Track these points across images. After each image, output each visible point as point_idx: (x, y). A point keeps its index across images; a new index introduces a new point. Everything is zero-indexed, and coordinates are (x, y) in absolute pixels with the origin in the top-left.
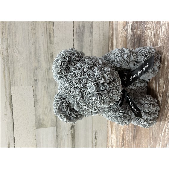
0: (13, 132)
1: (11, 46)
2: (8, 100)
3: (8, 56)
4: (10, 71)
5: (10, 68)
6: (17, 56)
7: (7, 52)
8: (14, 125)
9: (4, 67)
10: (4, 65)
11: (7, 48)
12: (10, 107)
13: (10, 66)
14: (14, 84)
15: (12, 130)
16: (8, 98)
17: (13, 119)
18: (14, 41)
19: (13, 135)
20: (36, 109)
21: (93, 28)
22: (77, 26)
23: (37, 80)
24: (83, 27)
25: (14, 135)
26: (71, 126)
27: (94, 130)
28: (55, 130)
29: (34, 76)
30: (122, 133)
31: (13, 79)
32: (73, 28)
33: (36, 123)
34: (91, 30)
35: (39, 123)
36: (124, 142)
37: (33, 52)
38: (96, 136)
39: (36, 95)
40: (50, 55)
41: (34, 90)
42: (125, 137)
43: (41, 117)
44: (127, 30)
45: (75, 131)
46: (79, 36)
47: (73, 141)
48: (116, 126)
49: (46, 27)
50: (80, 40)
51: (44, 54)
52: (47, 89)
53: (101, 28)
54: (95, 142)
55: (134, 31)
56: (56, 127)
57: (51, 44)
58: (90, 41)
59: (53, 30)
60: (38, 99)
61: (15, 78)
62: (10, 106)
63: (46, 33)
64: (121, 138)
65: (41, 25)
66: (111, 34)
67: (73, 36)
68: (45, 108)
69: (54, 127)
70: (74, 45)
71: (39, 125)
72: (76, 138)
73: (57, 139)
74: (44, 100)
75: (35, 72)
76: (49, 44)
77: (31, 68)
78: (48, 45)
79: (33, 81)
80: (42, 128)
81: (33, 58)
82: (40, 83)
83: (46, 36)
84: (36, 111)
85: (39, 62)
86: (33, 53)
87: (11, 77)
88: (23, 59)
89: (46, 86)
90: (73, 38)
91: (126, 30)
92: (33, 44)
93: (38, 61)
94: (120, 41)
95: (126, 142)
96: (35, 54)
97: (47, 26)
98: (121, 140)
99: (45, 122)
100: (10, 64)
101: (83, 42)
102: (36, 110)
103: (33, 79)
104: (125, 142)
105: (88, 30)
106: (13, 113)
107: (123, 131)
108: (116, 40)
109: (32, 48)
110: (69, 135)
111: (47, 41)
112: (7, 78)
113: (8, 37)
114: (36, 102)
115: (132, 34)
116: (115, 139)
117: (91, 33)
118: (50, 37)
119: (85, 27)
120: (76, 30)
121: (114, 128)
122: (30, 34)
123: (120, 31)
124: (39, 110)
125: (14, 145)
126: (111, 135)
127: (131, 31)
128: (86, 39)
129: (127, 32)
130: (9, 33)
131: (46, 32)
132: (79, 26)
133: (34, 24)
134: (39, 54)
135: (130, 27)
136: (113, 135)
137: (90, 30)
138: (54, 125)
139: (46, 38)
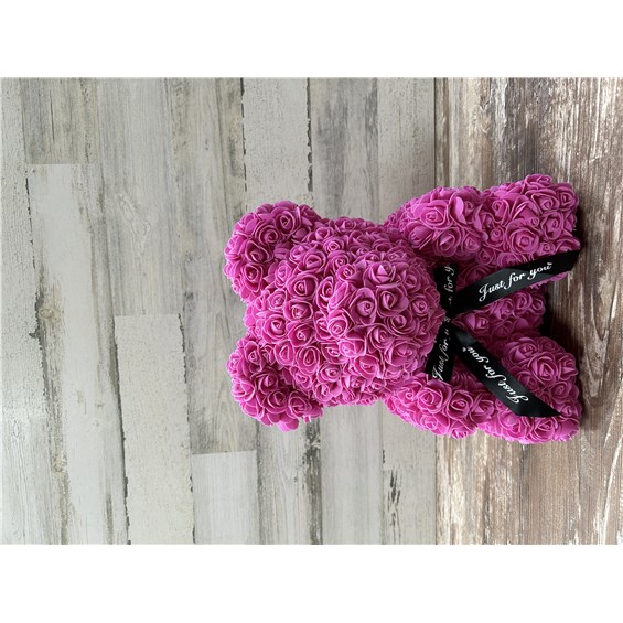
0: (121, 463)
1: (112, 187)
2: (107, 361)
3: (103, 221)
4: (112, 267)
5: (110, 257)
6: (131, 221)
7: (102, 206)
8: (123, 439)
9: (93, 254)
10: (93, 247)
11: (101, 196)
12: (113, 383)
13: (110, 253)
14: (122, 308)
15: (119, 454)
16: (107, 353)
17: (121, 419)
18: (121, 171)
19: (121, 473)
20: (190, 389)
21: (376, 110)
22: (323, 109)
23: (192, 295)
24: (341, 111)
25: (124, 471)
26: (305, 451)
27: (387, 467)
28: (254, 461)
29: (184, 284)
30: (483, 478)
31: (120, 293)
32: (309, 117)
33: (190, 435)
34: (371, 120)
35: (202, 437)
36: (491, 510)
37: (178, 205)
38: (394, 490)
39: (191, 344)
40: (231, 213)
41: (185, 328)
42: (494, 494)
43: (208, 416)
44: (491, 111)
45: (319, 468)
46: (327, 142)
47: (314, 502)
48: (464, 454)
49: (220, 121)
50: (333, 157)
51: (213, 208)
52: (224, 325)
53: (404, 111)
54: (393, 510)
55: (514, 111)
56: (255, 452)
57: (234, 174)
58: (365, 157)
59: (240, 130)
60: (197, 357)
61: (126, 290)
62: (113, 379)
63: (218, 142)
64: (481, 496)
65: (203, 114)
66: (441, 129)
67: (309, 144)
68: (219, 386)
69: (249, 452)
70: (310, 175)
71: (202, 442)
72: (324, 494)
73: (260, 491)
74: (215, 359)
75: (185, 270)
76: (229, 176)
77: (174, 257)
78: (225, 179)
79: (181, 297)
80: (211, 452)
81: (179, 225)
82: (201, 304)
83: (219, 149)
84: (190, 397)
85: (199, 238)
86: (179, 208)
87: (113, 287)
88: (148, 230)
89: (223, 314)
90: (308, 150)
91: (488, 112)
92: (177, 180)
93: (197, 234)
94: (472, 151)
95: (497, 512)
96: (186, 210)
97: (223, 117)
98: (480, 504)
99: (219, 435)
100: (110, 245)
101: (342, 163)
102: (190, 392)
103: (181, 292)
104: (494, 511)
105: (359, 118)
106: (119, 402)
107: (486, 470)
108: (459, 150)
109: (177, 190)
110: (300, 481)
111: (224, 167)
112: (101, 292)
113: (104, 161)
114: (190, 365)
115: (507, 123)
116: (463, 502)
117: (371, 128)
118: (232, 152)
119: (349, 112)
120: (317, 125)
121: (459, 462)
122: (169, 146)
123: (471, 115)
124: (201, 392)
125: (125, 503)
126: (450, 488)
127: (503, 112)
128: (352, 153)
129: (493, 118)
130: (107, 149)
131: (218, 138)
132: (328, 110)
133: (180, 114)
134: (199, 212)
135: (499, 99)
136: (455, 487)
137: (367, 120)
138: (251, 445)
139: (219, 156)
